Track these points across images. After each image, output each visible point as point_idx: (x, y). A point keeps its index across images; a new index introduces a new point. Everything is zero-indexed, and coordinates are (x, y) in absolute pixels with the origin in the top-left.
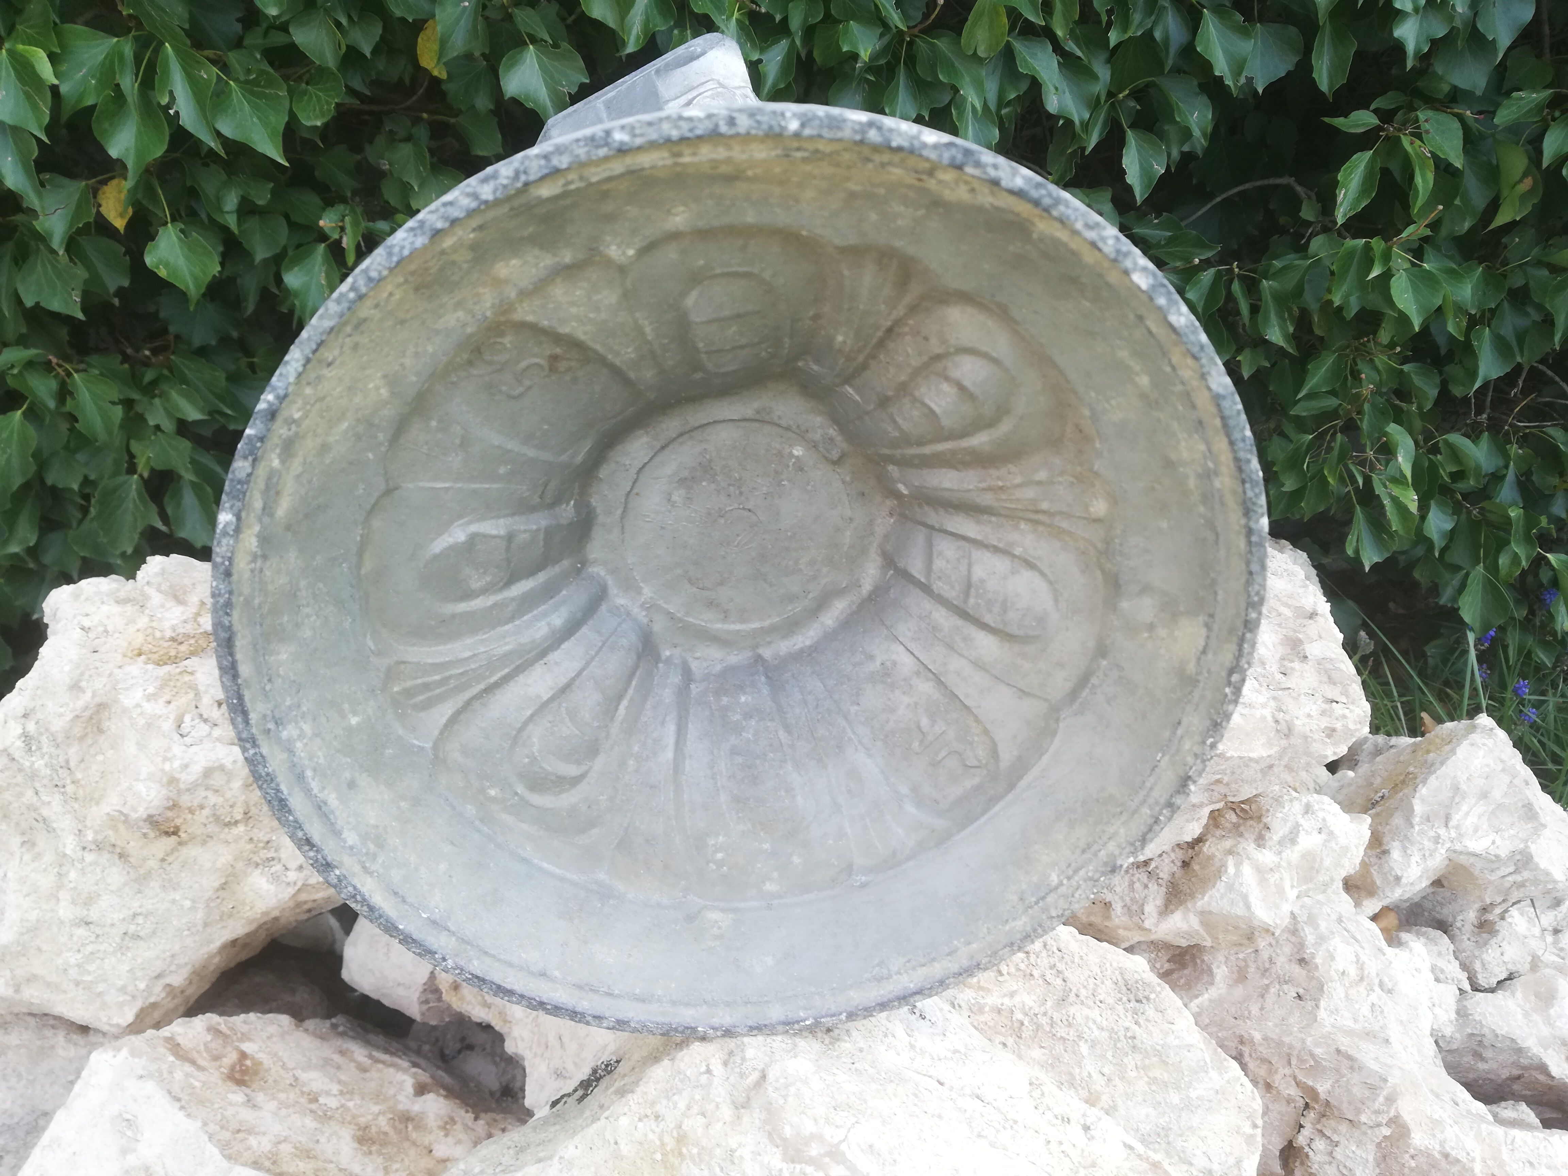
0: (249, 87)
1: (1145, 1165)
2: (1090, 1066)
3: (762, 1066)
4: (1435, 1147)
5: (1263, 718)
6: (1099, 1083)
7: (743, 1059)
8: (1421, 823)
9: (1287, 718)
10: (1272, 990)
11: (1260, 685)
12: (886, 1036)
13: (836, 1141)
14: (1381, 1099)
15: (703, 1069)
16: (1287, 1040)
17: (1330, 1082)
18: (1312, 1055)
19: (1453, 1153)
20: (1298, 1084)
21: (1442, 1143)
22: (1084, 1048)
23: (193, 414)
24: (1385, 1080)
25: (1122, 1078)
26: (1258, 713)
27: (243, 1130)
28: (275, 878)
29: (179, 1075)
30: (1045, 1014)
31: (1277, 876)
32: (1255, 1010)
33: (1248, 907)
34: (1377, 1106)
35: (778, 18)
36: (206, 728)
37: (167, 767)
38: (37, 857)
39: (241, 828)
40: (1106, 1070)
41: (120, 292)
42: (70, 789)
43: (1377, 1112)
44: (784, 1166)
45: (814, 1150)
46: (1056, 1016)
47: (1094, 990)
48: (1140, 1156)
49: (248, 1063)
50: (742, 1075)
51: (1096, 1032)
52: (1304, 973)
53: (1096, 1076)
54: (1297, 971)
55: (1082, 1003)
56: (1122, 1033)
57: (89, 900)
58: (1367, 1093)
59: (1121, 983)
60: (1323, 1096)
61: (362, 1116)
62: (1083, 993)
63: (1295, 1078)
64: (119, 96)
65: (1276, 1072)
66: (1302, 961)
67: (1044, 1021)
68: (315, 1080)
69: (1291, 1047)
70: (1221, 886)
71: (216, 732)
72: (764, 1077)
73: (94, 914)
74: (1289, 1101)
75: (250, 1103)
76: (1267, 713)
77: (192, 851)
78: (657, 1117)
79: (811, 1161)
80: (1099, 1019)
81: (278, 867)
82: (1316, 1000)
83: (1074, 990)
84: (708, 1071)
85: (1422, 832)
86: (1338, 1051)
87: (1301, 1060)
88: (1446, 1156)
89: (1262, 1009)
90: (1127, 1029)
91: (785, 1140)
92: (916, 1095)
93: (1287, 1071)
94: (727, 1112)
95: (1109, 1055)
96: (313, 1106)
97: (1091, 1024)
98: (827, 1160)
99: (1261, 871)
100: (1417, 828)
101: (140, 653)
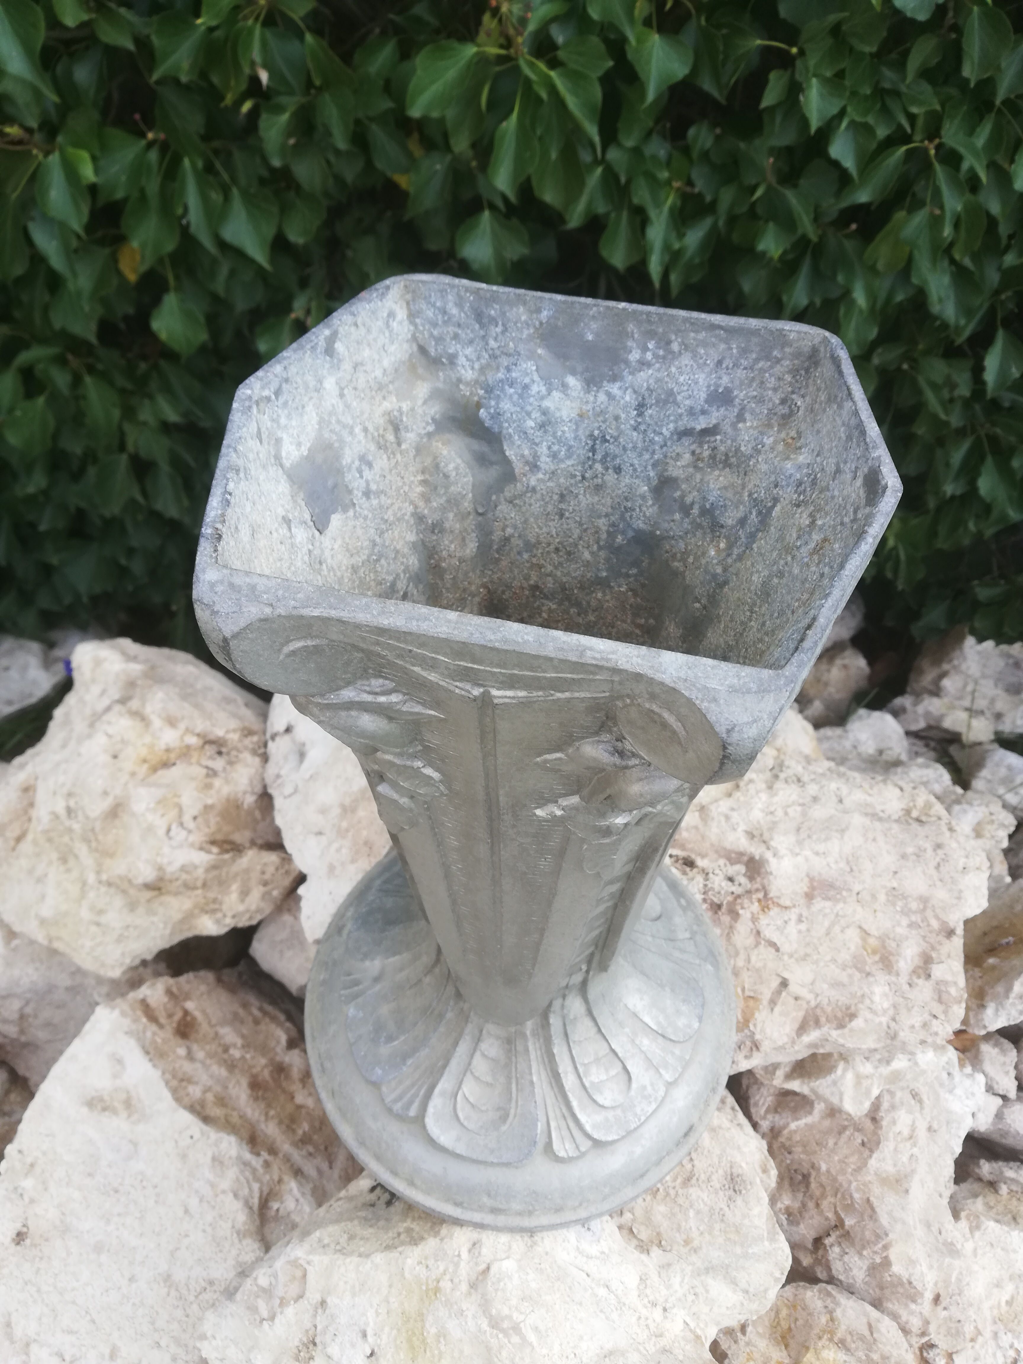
0: (248, 199)
1: (692, 1336)
2: (692, 1223)
3: (488, 1261)
4: (905, 1275)
5: (880, 1023)
6: (695, 1234)
7: (479, 1253)
8: (1015, 998)
9: (897, 1028)
10: (848, 1133)
11: (891, 990)
12: (564, 1241)
13: (519, 1320)
14: (880, 1246)
15: (456, 1253)
16: (840, 1178)
17: (855, 1220)
18: (851, 1197)
19: (915, 1283)
20: (836, 1212)
21: (910, 1275)
22: (692, 1213)
23: (173, 417)
24: (887, 1235)
25: (710, 1234)
26: (877, 1020)
27: (186, 1080)
28: (218, 922)
29: (149, 1034)
30: (674, 1188)
31: (869, 1081)
32: (831, 1143)
33: (841, 1100)
34: (876, 1249)
35: (708, 198)
36: (184, 833)
37: (159, 860)
38: (68, 871)
39: (199, 892)
40: (701, 1228)
41: (126, 318)
42: (94, 844)
43: (875, 1253)
44: (488, 1329)
45: (505, 1325)
46: (680, 1191)
47: (710, 1176)
48: (691, 1330)
49: (189, 1018)
50: (477, 1264)
51: (702, 1206)
52: (872, 1127)
53: (694, 1229)
54: (868, 1124)
55: (699, 1186)
56: (717, 1211)
57: (101, 912)
58: (873, 1239)
59: (729, 1172)
60: (847, 1227)
61: (254, 1067)
62: (703, 1177)
63: (835, 1207)
64: (143, 197)
65: (826, 1198)
66: (874, 1120)
67: (672, 1192)
68: (229, 1034)
69: (841, 1185)
70: (830, 1078)
71: (192, 838)
72: (488, 1268)
73: (103, 919)
74: (827, 1219)
75: (190, 1057)
76: (884, 1020)
77: (167, 899)
78: (427, 1267)
79: (503, 1331)
80: (706, 1199)
81: (219, 915)
82: (872, 1151)
83: (697, 1175)
84: (459, 1256)
85: (1013, 1004)
86: (868, 1200)
87: (843, 1197)
88: (910, 1283)
89: (836, 1144)
90: (721, 1209)
91: (491, 1316)
92: (570, 1288)
93: (832, 1200)
94: (464, 1287)
95: (706, 1220)
96: (225, 1056)
97: (700, 1201)
98: (511, 1332)
99: (859, 1078)
100: (1011, 1000)
101: (145, 761)
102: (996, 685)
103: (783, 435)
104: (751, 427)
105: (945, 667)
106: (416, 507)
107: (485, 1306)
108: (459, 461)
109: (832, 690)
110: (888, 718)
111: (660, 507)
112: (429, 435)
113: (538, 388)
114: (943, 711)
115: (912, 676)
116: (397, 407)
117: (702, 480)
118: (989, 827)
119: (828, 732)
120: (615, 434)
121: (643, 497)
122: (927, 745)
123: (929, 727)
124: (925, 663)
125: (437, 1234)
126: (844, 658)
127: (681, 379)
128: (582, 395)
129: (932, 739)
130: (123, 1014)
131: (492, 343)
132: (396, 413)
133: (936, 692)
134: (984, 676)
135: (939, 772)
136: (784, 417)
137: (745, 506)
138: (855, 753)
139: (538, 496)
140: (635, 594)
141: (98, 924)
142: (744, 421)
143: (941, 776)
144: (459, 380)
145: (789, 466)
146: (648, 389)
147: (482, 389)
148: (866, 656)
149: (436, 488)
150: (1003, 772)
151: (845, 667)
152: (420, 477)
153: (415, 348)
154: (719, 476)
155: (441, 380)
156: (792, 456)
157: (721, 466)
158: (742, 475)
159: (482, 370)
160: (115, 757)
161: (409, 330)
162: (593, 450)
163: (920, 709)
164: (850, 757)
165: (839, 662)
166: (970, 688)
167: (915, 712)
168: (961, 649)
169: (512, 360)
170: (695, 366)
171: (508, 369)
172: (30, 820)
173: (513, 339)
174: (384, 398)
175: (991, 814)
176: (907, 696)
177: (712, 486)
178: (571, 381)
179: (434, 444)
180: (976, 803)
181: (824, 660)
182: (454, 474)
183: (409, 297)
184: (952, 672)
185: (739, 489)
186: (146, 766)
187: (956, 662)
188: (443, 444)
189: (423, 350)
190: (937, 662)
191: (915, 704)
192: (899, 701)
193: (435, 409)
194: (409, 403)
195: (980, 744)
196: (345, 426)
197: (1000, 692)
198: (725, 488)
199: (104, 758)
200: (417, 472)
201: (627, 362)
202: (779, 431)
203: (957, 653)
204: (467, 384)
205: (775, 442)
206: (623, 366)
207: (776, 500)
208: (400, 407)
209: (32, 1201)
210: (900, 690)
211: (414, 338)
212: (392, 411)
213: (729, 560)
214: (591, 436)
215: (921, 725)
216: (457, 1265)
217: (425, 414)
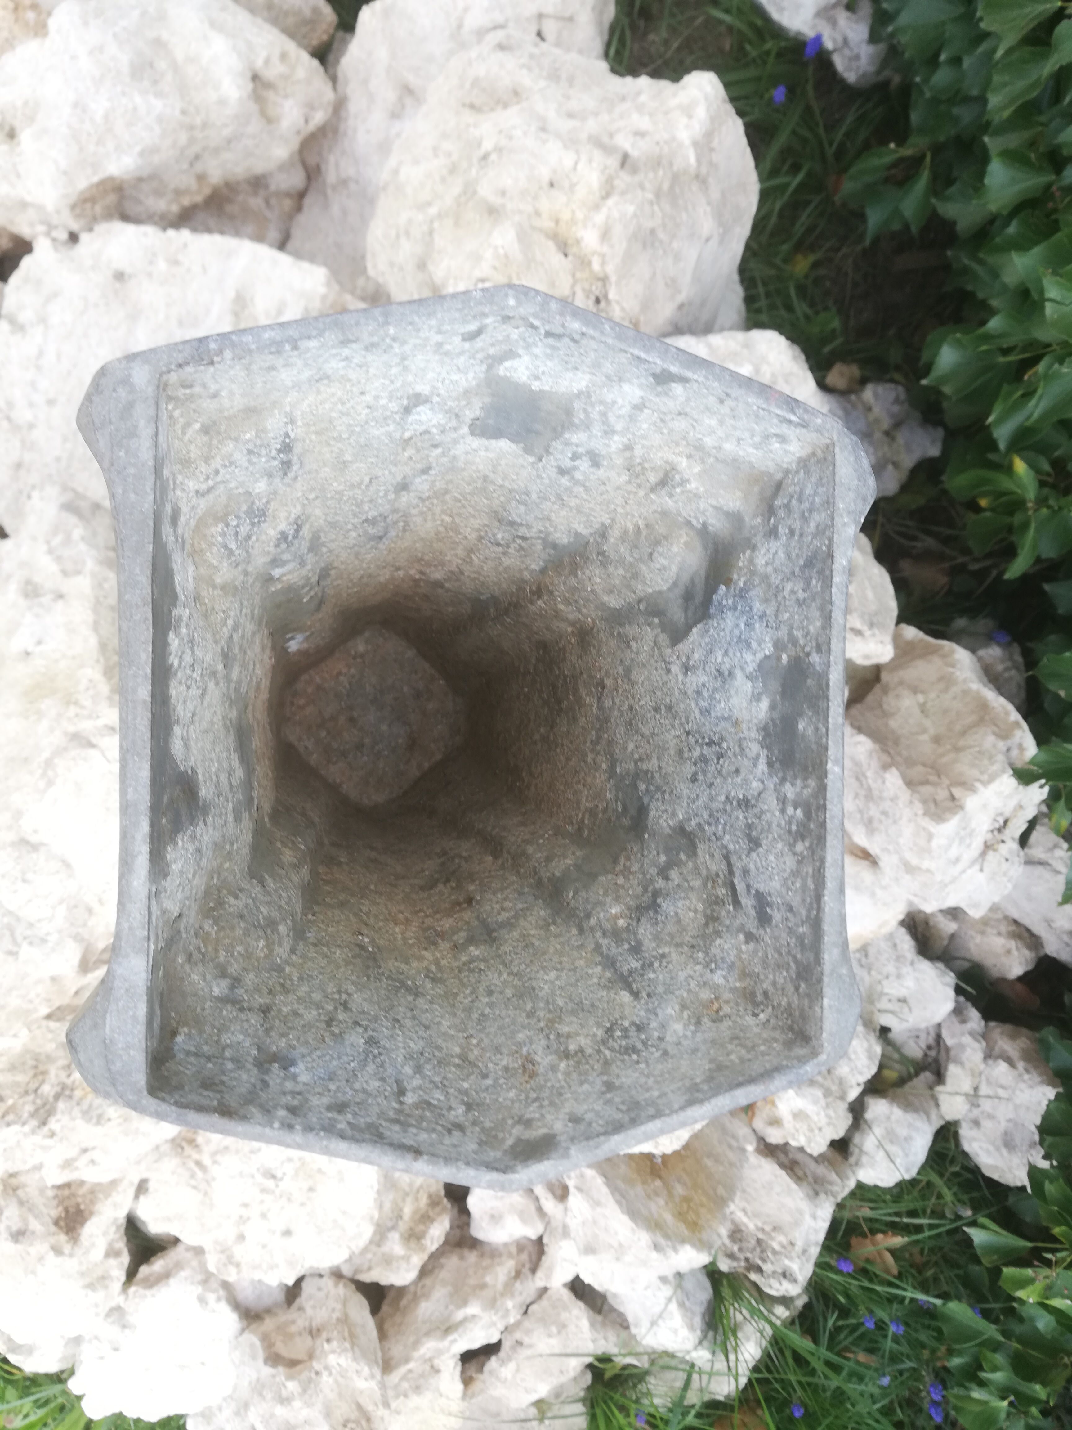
3: (99, 745)
7: (104, 735)
13: (57, 785)
15: (100, 714)
44: (43, 758)
50: (95, 735)
78: (87, 690)
79: (45, 772)
84: (99, 717)
91: (54, 758)
98: (46, 779)
101: (557, 222)
102: (1009, 1121)
103: (727, 996)
104: (740, 951)
105: (1021, 1065)
106: (611, 526)
107: (60, 752)
108: (674, 568)
109: (978, 939)
110: (949, 1005)
111: (670, 836)
112: (688, 523)
113: (751, 660)
114: (968, 1065)
115: (1008, 1027)
116: (686, 476)
117: (692, 888)
118: (805, 1127)
119: (907, 943)
120: (724, 772)
121: (674, 814)
122: (929, 1047)
123: (948, 1050)
124: (1024, 1042)
125: (113, 691)
126: (1017, 948)
127: (771, 858)
128: (755, 721)
129: (939, 1052)
130: (324, 298)
131: (788, 587)
132: (677, 477)
133: (989, 1055)
134: (1017, 1107)
135: (865, 1070)
136: (753, 994)
137: (654, 949)
138: (880, 977)
139: (665, 678)
140: (605, 810)
141: (398, 236)
142: (747, 942)
143: (861, 1073)
144: (754, 548)
145: (670, 1011)
146: (762, 812)
147: (745, 583)
148: (1026, 974)
149: (636, 547)
150: (902, 1132)
151: (1009, 952)
152: (641, 523)
153: (779, 476)
154: (696, 911)
155: (754, 521)
156: (686, 1014)
157: (709, 912)
158: (693, 942)
159: (766, 578)
160: (552, 185)
161: (790, 463)
162: (711, 743)
163: (967, 1040)
164: (873, 973)
165: (1012, 944)
166: (1001, 1092)
167: (963, 1034)
168: (1042, 1082)
169: (771, 620)
170: (785, 875)
171: (763, 616)
172: (492, 110)
173: (792, 617)
174: (689, 457)
175: (820, 1129)
176: (983, 1023)
177: (680, 904)
178: (765, 704)
179: (683, 532)
180: (831, 1112)
181: (1013, 928)
182: (658, 566)
183: (819, 453)
184: (1015, 1073)
185: (678, 940)
186: (552, 225)
187: (1026, 1077)
188: (686, 544)
189: (779, 486)
190: (1027, 1057)
191: (971, 1034)
192: (974, 1015)
193: (717, 524)
194: (702, 489)
195: (937, 1105)
196: (605, 422)
197: (1003, 1125)
198: (679, 921)
199: (545, 174)
200: (645, 519)
201: (783, 780)
202: (734, 990)
203: (1038, 1079)
204: (751, 561)
205: (715, 988)
206: (780, 775)
207: (636, 995)
208: (688, 481)
209: (150, 275)
210: (987, 1015)
211: (787, 472)
212: (678, 472)
213: (598, 934)
214: (722, 739)
215: (949, 1041)
216: (90, 717)
217: (703, 513)
